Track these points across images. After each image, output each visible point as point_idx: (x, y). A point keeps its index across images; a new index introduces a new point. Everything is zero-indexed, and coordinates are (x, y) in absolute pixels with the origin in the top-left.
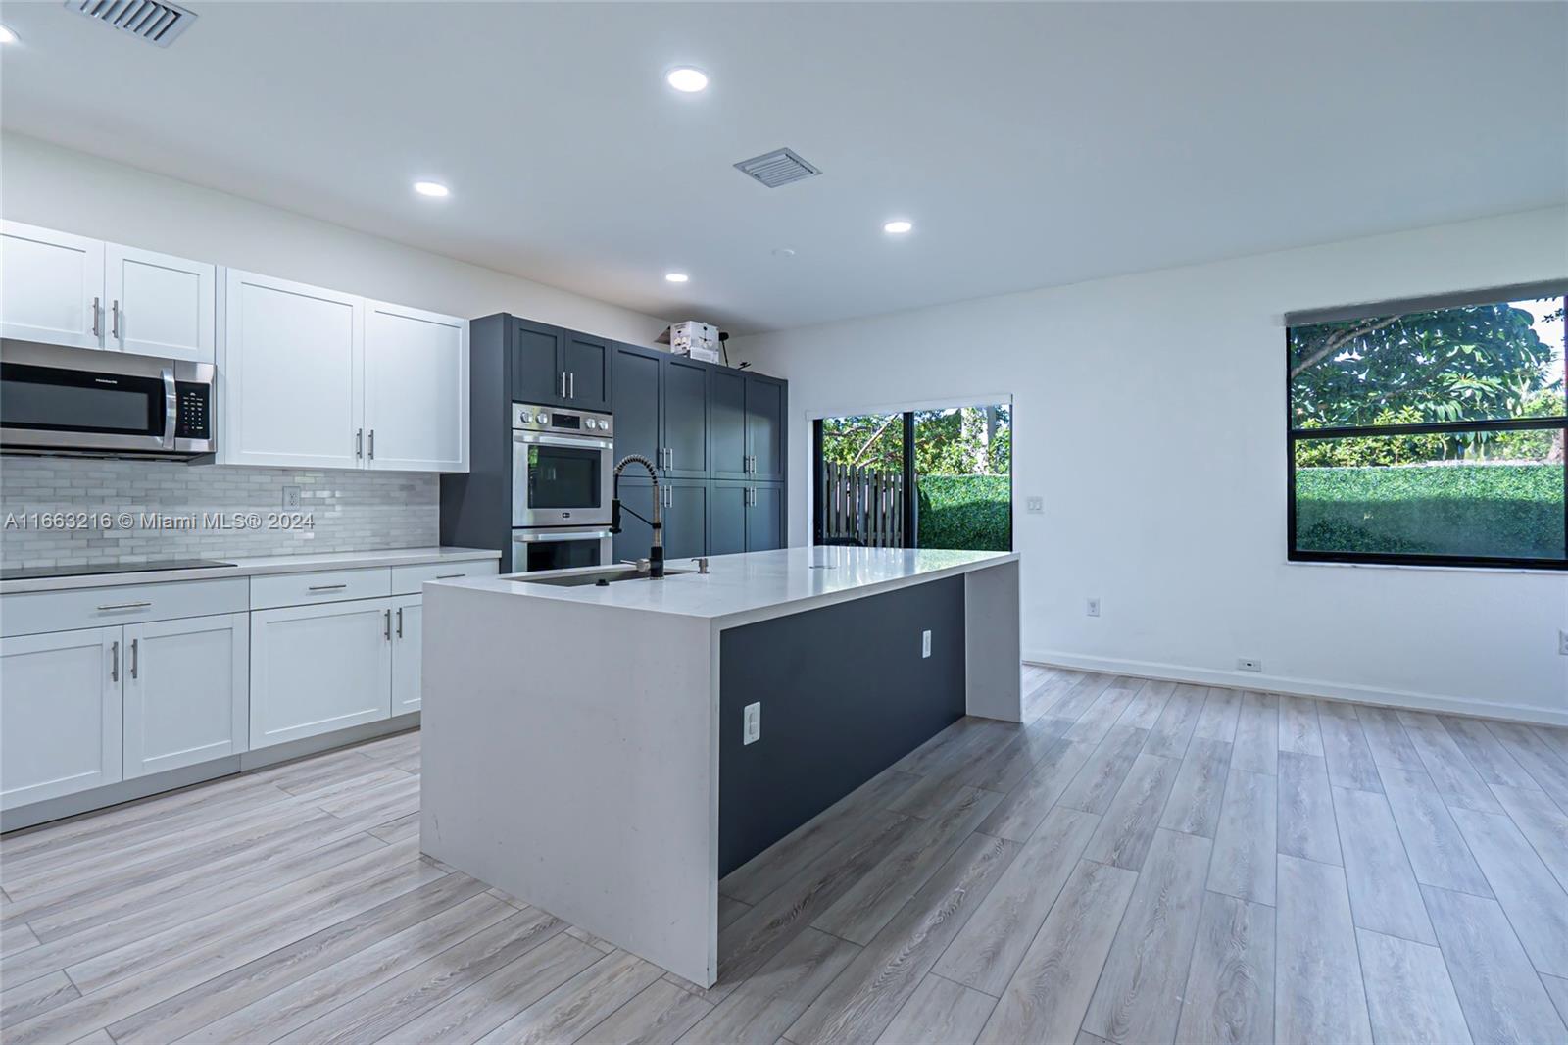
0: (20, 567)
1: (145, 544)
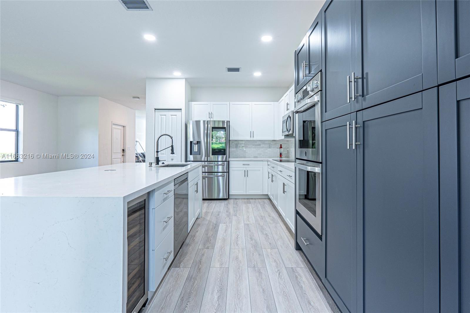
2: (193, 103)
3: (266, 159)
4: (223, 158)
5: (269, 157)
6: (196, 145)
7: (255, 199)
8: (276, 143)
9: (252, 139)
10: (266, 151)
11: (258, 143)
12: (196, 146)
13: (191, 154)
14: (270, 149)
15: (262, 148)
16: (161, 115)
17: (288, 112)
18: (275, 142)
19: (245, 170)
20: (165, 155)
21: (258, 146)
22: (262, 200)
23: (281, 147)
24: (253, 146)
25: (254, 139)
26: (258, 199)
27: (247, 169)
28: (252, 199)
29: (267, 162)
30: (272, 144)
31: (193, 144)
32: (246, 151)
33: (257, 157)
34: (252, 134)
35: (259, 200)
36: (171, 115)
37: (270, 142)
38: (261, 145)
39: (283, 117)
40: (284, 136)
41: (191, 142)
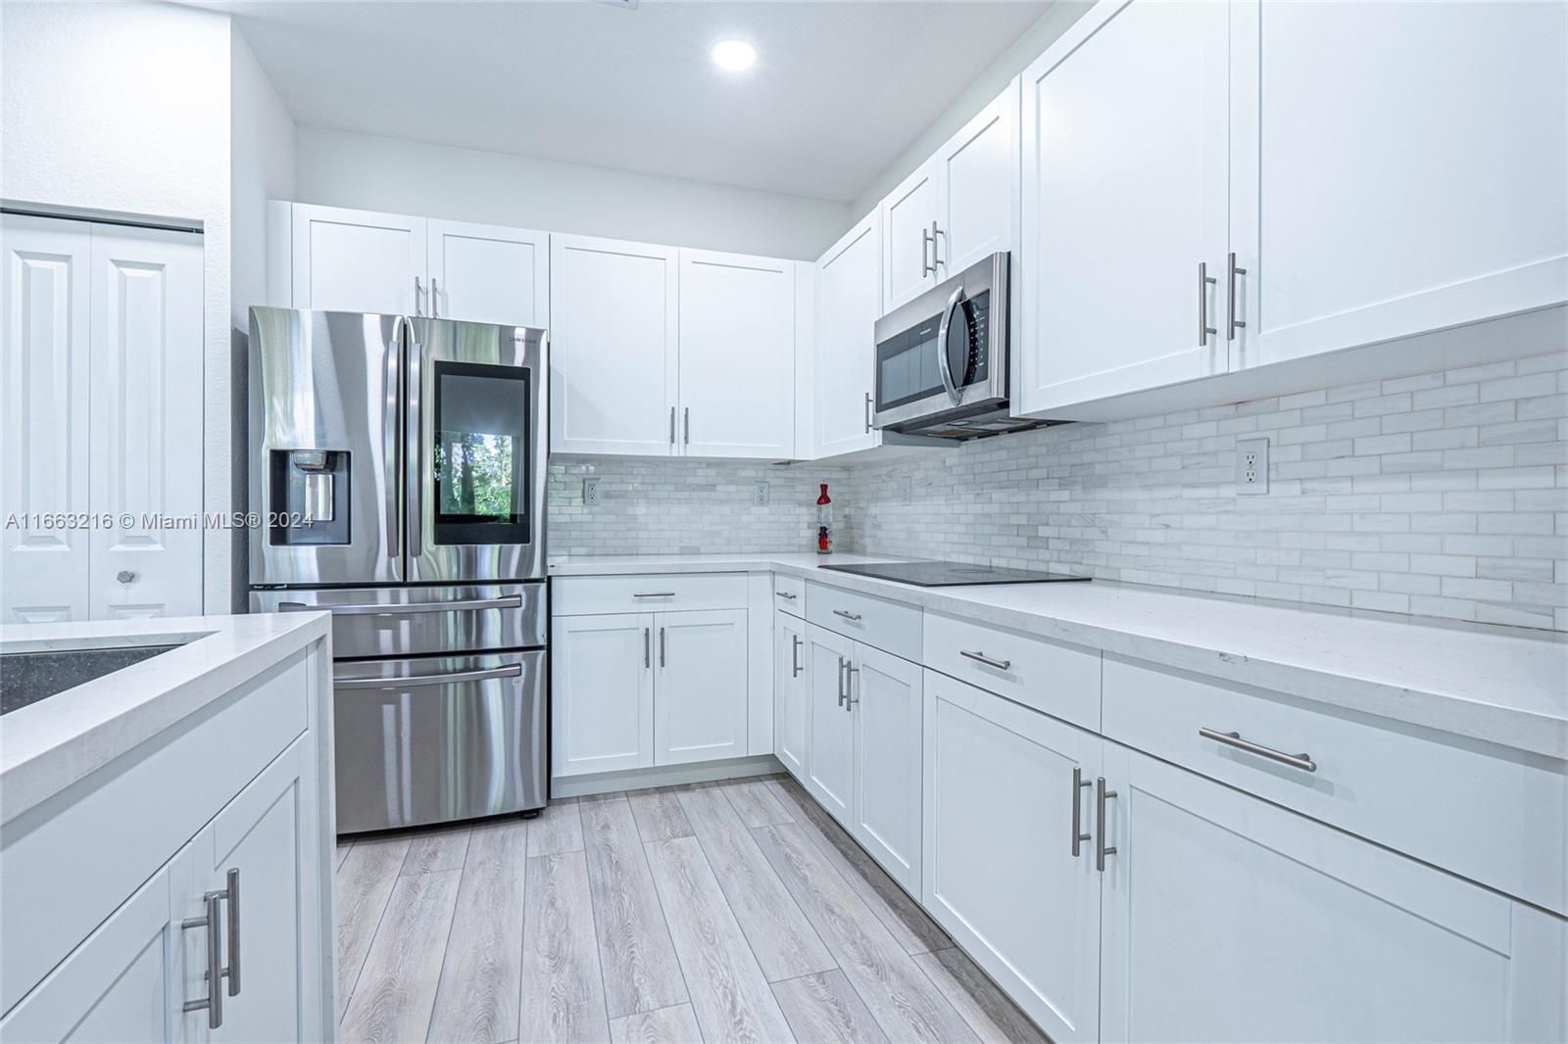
0: (988, 564)
1: (1068, 548)
2: (305, 211)
3: (766, 561)
4: (503, 562)
5: (757, 549)
6: (321, 478)
7: (703, 785)
8: (793, 479)
9: (682, 455)
10: (745, 519)
11: (702, 476)
12: (314, 485)
13: (279, 536)
14: (765, 510)
15: (722, 502)
16: (22, 254)
17: (930, 283)
18: (789, 474)
19: (647, 630)
20: (65, 548)
21: (704, 494)
22: (745, 788)
23: (824, 499)
24: (679, 495)
25: (689, 454)
26: (718, 783)
27: (661, 621)
28: (686, 787)
29: (767, 578)
30: (771, 483)
31: (294, 474)
32: (641, 519)
33: (696, 552)
34: (679, 424)
35: (730, 790)
36: (118, 263)
37: (761, 474)
38: (718, 487)
39: (877, 324)
40: (881, 431)
41: (280, 459)
